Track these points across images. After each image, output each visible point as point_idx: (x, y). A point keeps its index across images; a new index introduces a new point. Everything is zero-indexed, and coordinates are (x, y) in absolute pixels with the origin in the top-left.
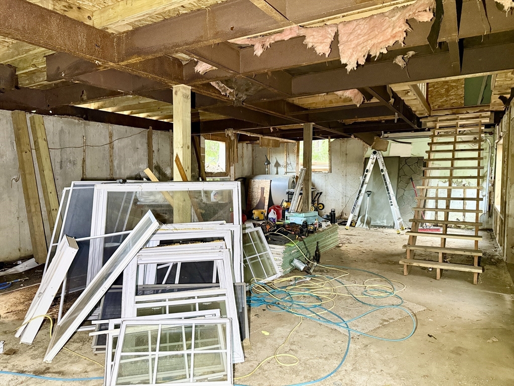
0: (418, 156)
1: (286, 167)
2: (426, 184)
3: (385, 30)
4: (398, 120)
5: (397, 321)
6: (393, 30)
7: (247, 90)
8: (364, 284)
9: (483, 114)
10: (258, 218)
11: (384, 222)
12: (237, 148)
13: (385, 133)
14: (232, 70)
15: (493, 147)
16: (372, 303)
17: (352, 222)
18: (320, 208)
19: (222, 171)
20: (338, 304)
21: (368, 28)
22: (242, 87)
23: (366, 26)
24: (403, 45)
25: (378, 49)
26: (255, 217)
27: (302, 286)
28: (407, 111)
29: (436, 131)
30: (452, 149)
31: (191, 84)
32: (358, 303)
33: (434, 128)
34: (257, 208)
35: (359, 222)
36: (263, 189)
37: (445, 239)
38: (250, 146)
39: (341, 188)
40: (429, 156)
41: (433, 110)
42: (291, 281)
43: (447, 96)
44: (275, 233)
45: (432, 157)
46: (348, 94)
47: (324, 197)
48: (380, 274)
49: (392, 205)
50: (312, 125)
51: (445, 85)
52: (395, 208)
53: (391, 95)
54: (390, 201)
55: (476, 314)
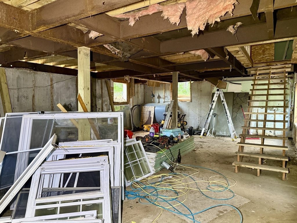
0: (245, 92)
1: (164, 99)
2: (250, 111)
3: (218, 4)
4: (232, 70)
5: (229, 212)
6: (224, 3)
7: (130, 50)
8: (208, 181)
9: (287, 66)
10: (147, 130)
11: (224, 133)
12: (134, 87)
13: (225, 77)
14: (113, 36)
15: (293, 86)
16: (213, 196)
17: (204, 133)
18: (184, 124)
19: (125, 101)
20: (189, 197)
21: (206, 4)
22: (126, 48)
23: (205, 2)
24: (232, 15)
25: (214, 18)
26: (145, 129)
27: (167, 182)
28: (238, 64)
29: (256, 76)
30: (267, 88)
31: (89, 46)
32: (203, 197)
33: (255, 75)
34: (146, 124)
35: (208, 133)
36: (150, 112)
37: (263, 148)
38: (142, 86)
39: (198, 112)
40: (252, 93)
41: (255, 63)
42: (160, 177)
43: (264, 55)
44: (150, 144)
45: (254, 94)
46: (199, 53)
47: (187, 117)
48: (219, 172)
49: (229, 123)
50: (178, 73)
51: (262, 48)
52: (231, 125)
53: (227, 53)
54: (228, 120)
55: (286, 206)
